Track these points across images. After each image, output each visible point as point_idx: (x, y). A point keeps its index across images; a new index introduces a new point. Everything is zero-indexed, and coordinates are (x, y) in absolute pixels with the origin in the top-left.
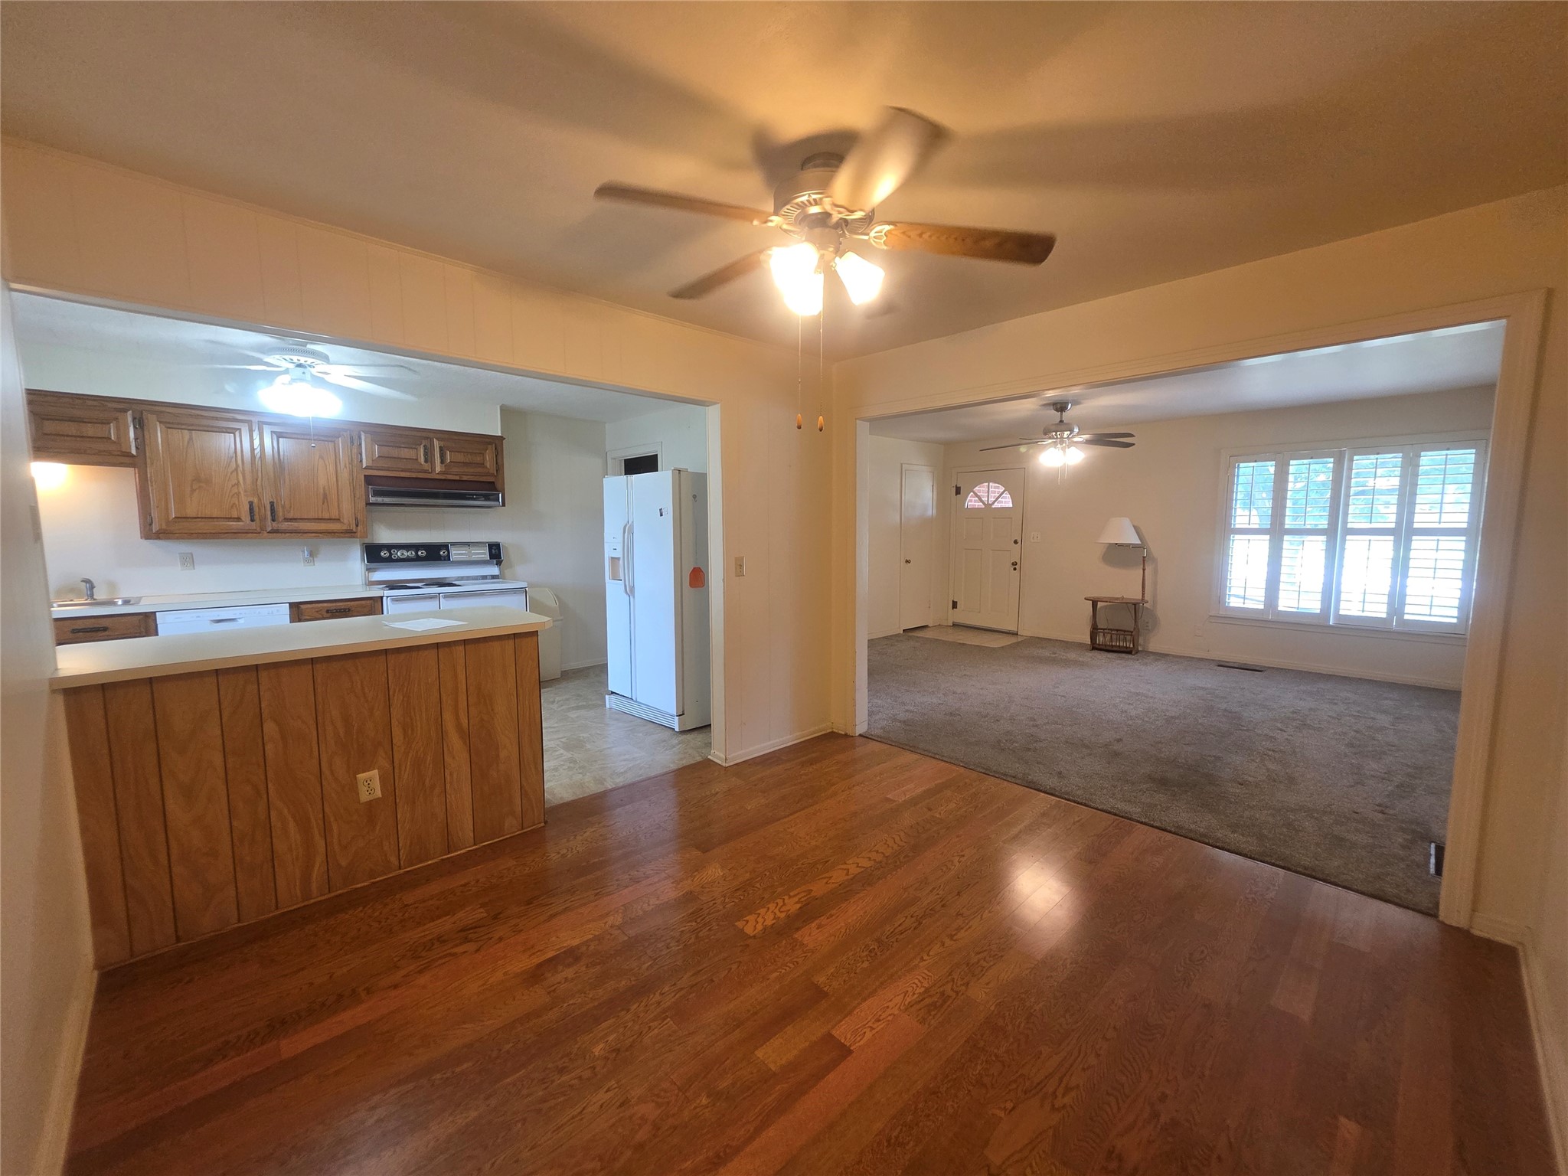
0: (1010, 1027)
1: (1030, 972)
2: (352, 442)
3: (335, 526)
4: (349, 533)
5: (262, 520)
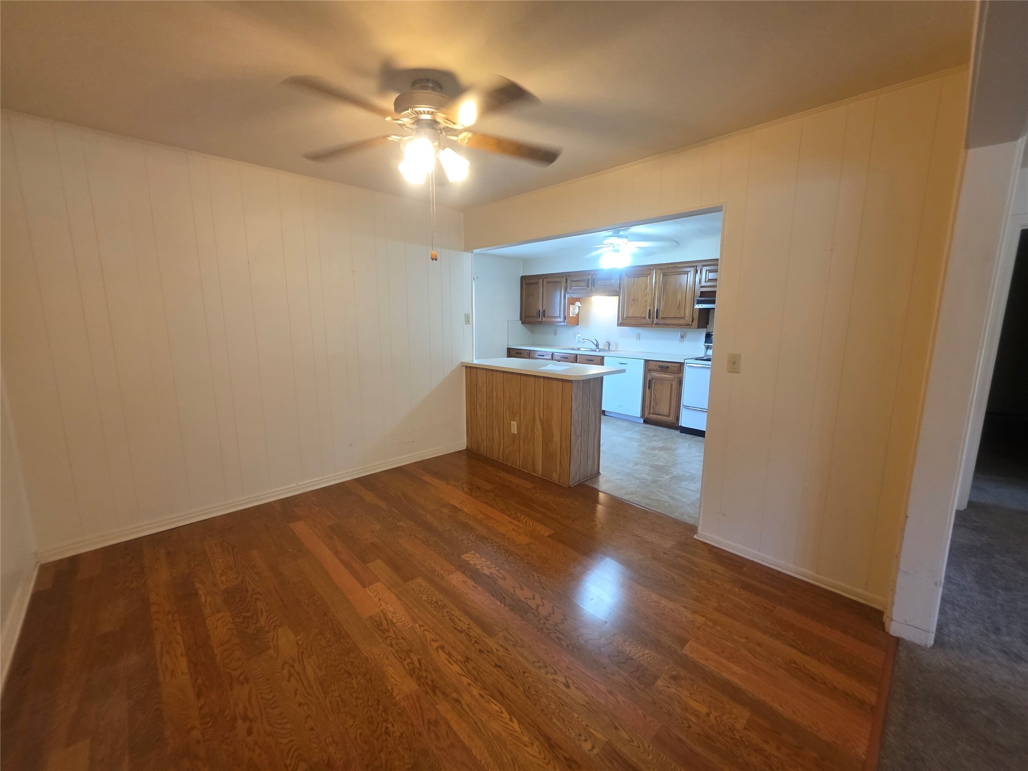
0: (346, 659)
1: (388, 690)
2: (697, 272)
3: (682, 322)
4: (688, 326)
5: (653, 318)
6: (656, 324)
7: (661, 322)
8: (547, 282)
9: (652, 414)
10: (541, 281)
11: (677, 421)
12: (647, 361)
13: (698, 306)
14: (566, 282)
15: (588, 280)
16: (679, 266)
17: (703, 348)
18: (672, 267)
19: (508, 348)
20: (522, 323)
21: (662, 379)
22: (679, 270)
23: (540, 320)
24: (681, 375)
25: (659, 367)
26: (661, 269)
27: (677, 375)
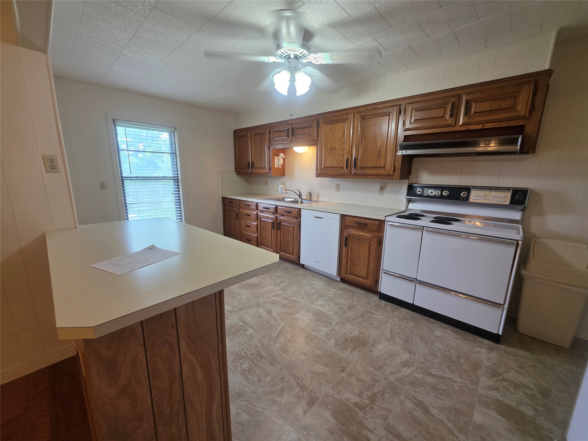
2: (400, 113)
3: (382, 172)
4: (389, 176)
5: (351, 168)
6: (355, 174)
7: (359, 172)
8: (254, 134)
9: (349, 274)
10: (249, 133)
11: (376, 285)
12: (343, 216)
13: (400, 153)
14: (270, 133)
15: (288, 130)
16: (379, 106)
17: (405, 201)
18: (372, 109)
19: (222, 197)
20: (238, 174)
21: (359, 238)
22: (379, 111)
23: (250, 171)
24: (380, 234)
25: (356, 223)
26: (359, 112)
27: (377, 234)
